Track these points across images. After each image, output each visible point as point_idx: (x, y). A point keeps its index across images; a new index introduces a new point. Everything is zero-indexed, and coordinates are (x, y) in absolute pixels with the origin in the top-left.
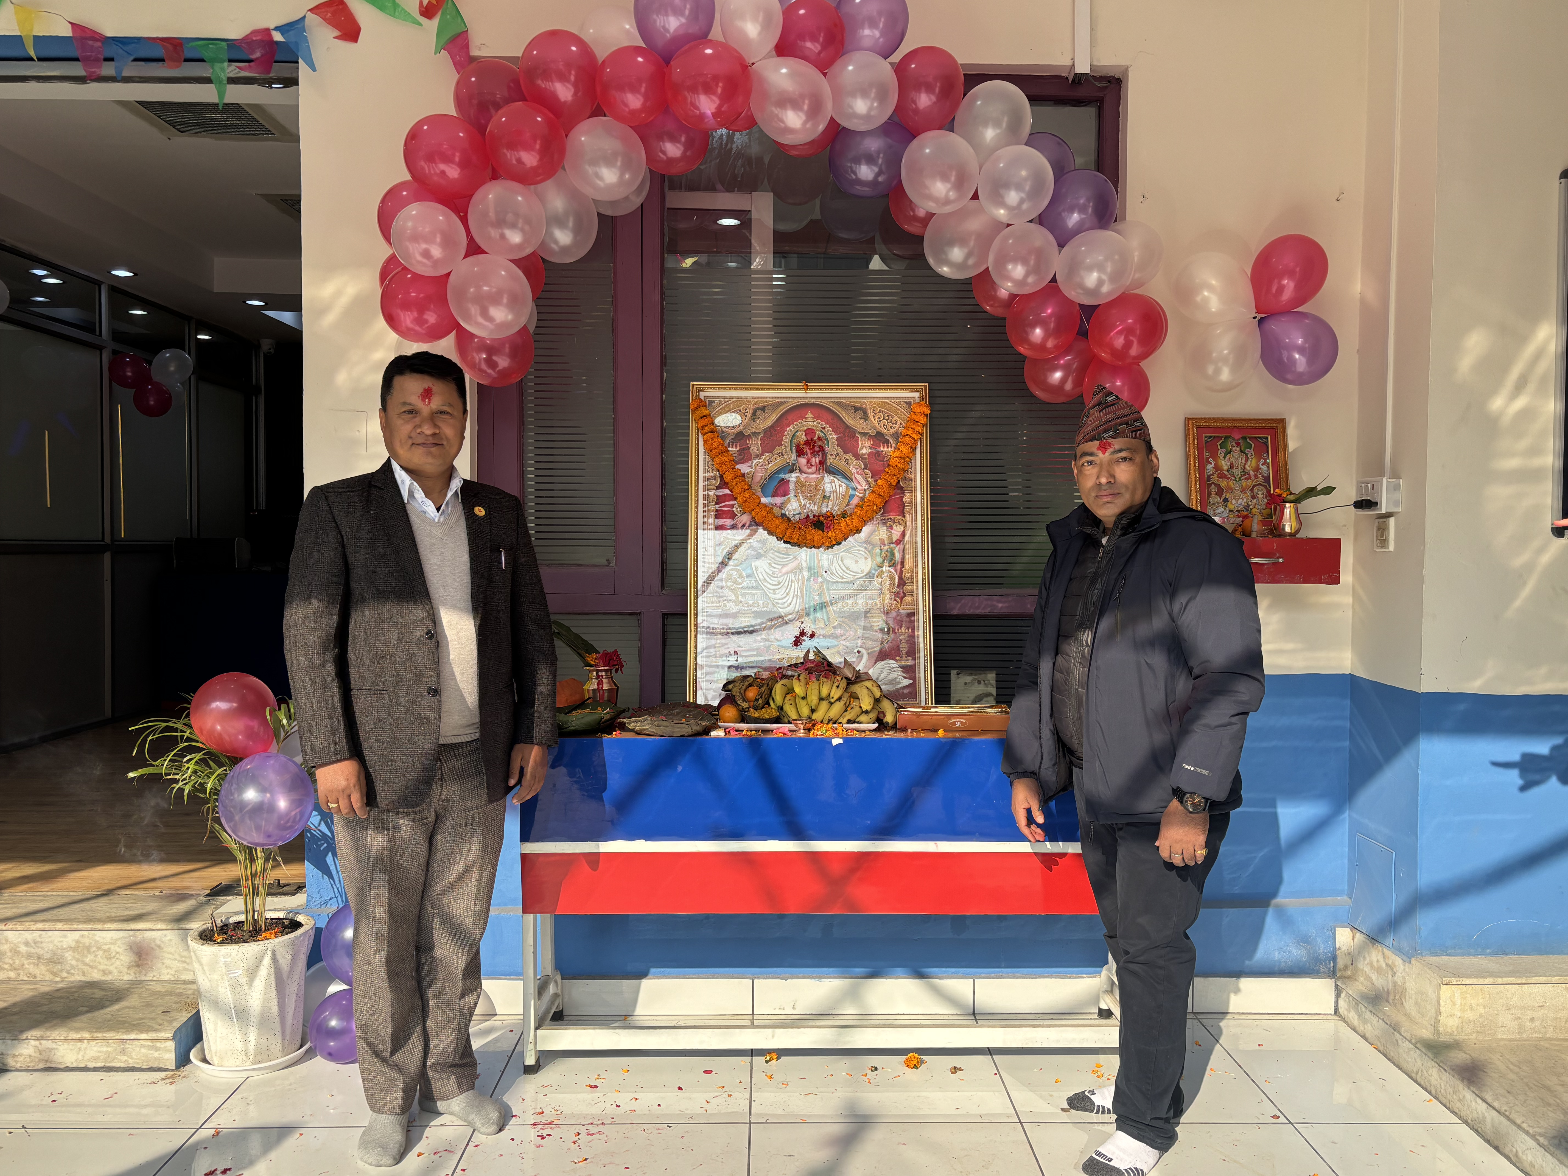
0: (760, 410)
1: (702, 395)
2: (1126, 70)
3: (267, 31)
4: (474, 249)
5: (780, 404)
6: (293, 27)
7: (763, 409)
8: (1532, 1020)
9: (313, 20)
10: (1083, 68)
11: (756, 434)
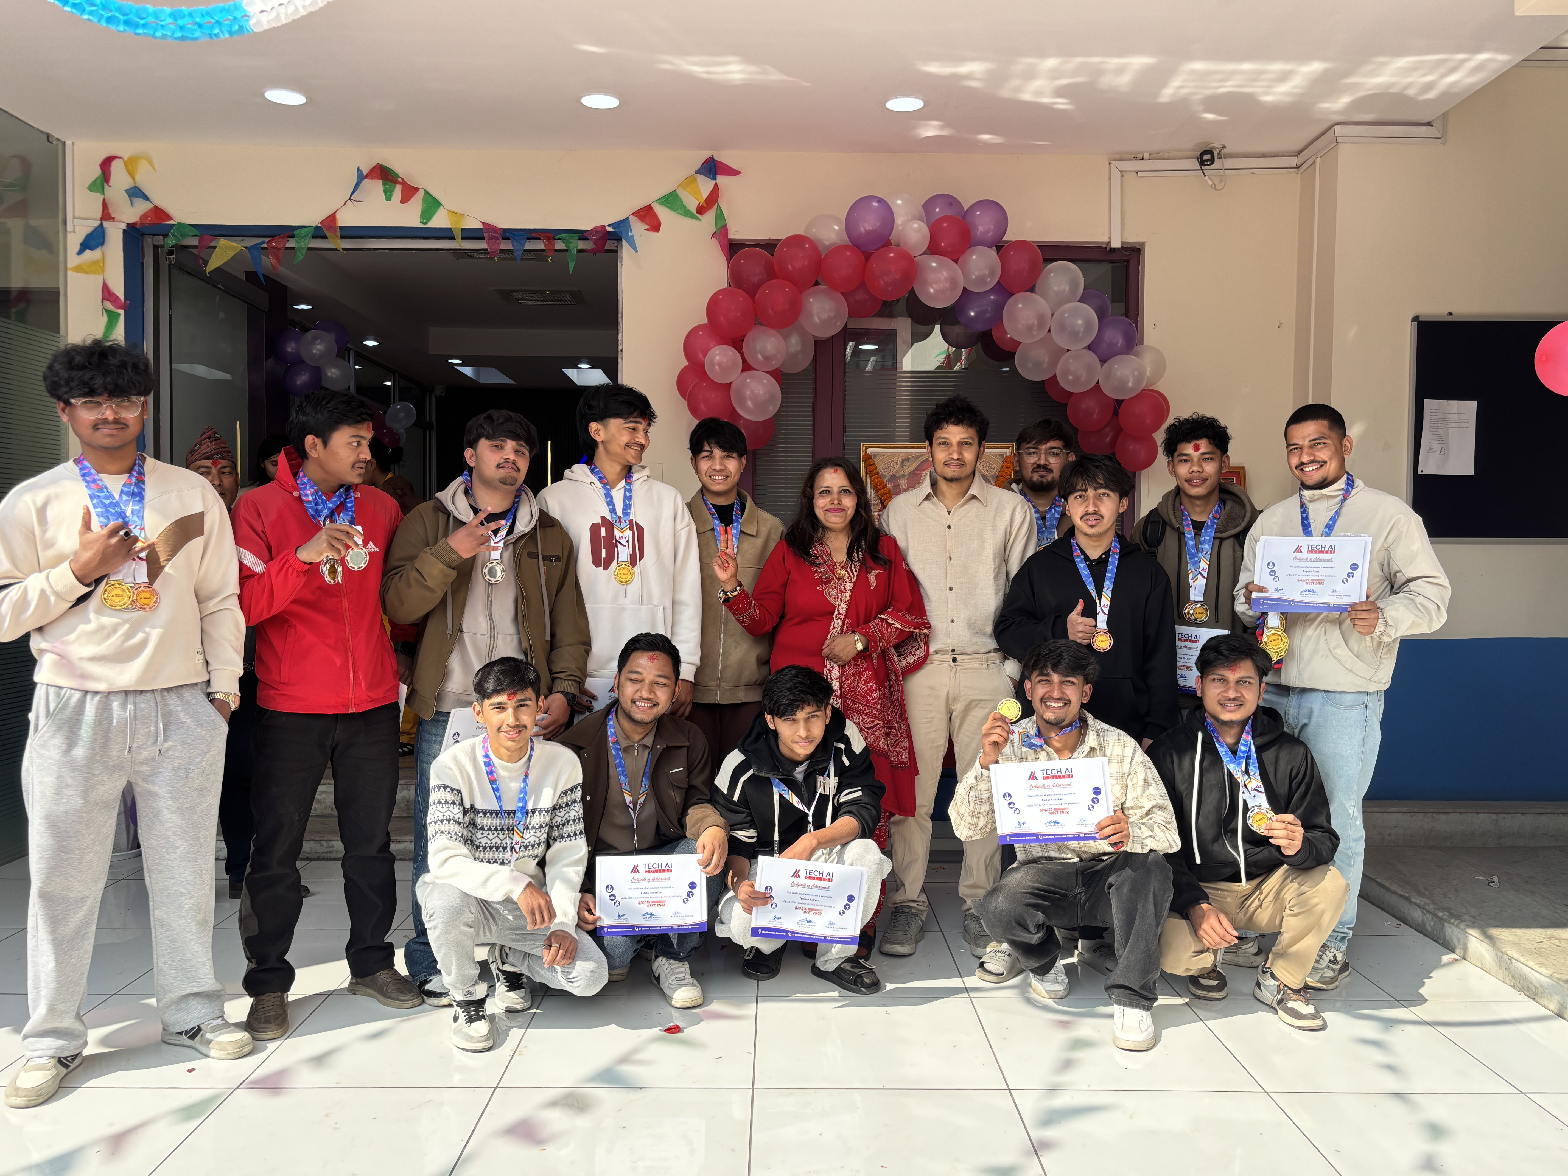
0: (906, 460)
1: (869, 451)
2: (1143, 244)
3: (604, 226)
4: (747, 367)
5: (919, 456)
6: (623, 224)
7: (908, 460)
8: (1390, 834)
9: (633, 219)
10: (1116, 244)
11: (903, 476)
